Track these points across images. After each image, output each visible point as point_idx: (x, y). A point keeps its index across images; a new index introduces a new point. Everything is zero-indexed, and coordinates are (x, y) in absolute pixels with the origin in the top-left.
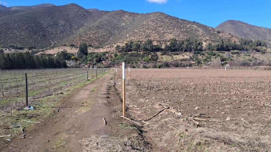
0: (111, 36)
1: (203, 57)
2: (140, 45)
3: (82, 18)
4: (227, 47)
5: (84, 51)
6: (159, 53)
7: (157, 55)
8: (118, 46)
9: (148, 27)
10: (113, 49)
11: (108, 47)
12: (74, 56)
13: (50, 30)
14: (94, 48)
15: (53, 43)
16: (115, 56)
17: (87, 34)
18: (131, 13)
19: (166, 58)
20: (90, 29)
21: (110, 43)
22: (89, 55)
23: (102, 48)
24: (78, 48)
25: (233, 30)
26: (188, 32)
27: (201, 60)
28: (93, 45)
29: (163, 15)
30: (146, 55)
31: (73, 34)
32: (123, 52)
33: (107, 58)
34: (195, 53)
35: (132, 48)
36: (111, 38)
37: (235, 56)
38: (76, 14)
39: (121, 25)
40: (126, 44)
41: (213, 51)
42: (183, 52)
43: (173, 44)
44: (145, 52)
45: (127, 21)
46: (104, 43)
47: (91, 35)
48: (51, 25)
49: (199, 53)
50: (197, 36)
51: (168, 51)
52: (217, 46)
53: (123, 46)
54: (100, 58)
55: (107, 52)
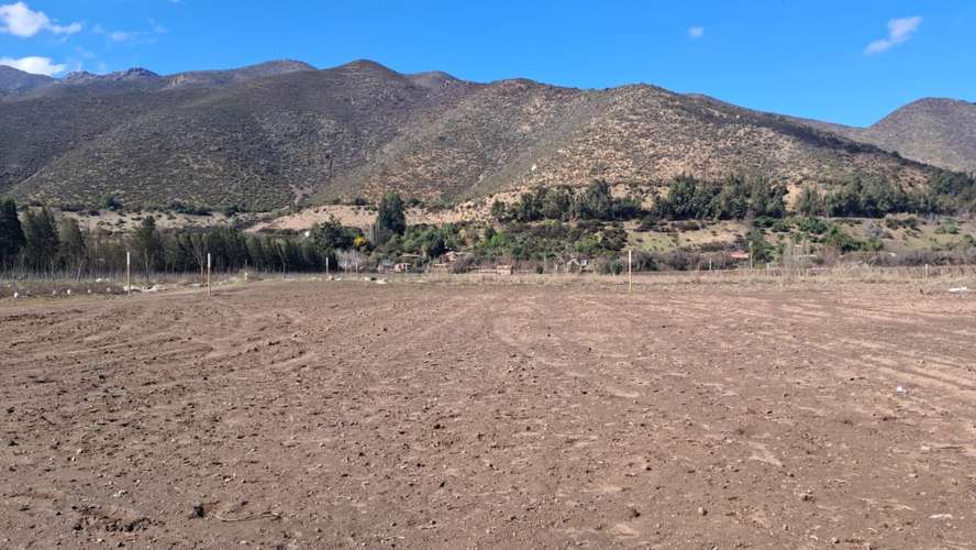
0: (483, 169)
1: (782, 237)
2: (570, 201)
3: (393, 108)
4: (871, 202)
5: (392, 220)
6: (630, 226)
7: (622, 232)
8: (497, 204)
9: (604, 136)
10: (484, 213)
11: (469, 207)
12: (362, 235)
13: (292, 151)
14: (425, 210)
15: (299, 193)
16: (486, 234)
17: (405, 165)
18: (551, 88)
19: (654, 242)
20: (416, 148)
21: (477, 194)
22: (409, 232)
23: (450, 211)
24: (375, 209)
26: (739, 153)
27: (772, 248)
28: (424, 200)
29: (657, 93)
30: (586, 231)
31: (363, 162)
32: (514, 221)
33: (463, 243)
34: (756, 225)
35: (540, 211)
36: (481, 177)
37: (899, 233)
38: (373, 96)
39: (519, 131)
40: (525, 197)
41: (821, 218)
42: (716, 220)
43: (681, 195)
44: (584, 222)
45: (539, 116)
46: (460, 192)
47: (419, 169)
48: (292, 136)
49: (769, 225)
50: (773, 165)
51: (663, 217)
52: (833, 201)
53: (516, 204)
54: (441, 244)
55: (464, 224)
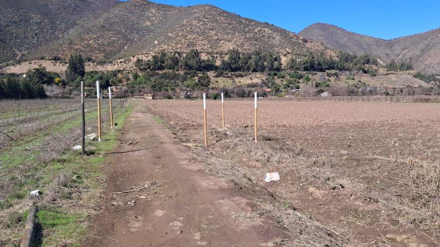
0: (126, 44)
1: (282, 81)
2: (179, 60)
3: (73, 11)
4: (319, 64)
5: (77, 68)
6: (211, 74)
7: (208, 77)
8: (139, 61)
9: (191, 28)
10: (131, 65)
11: (121, 62)
12: (59, 77)
13: (14, 30)
14: (95, 63)
15: (19, 54)
16: (133, 77)
17: (83, 40)
18: (160, 5)
19: (223, 82)
20: (88, 31)
21: (125, 56)
22: (88, 75)
23: (110, 64)
24: (66, 63)
25: (324, 38)
26: (257, 40)
27: (280, 86)
28: (94, 58)
29: (215, 9)
30: (189, 76)
31: (57, 38)
32: (148, 70)
33: (120, 81)
34: (270, 75)
35: (163, 65)
36: (125, 47)
37: (332, 79)
38: (61, 4)
39: (144, 25)
40: (154, 57)
41: (299, 71)
42: (250, 72)
43: (234, 59)
44: (188, 71)
45: (155, 18)
46: (114, 55)
47: (90, 42)
48: (14, 22)
49: (275, 75)
50: (272, 46)
51: (226, 70)
52: (304, 64)
53: (149, 61)
54: (108, 82)
55: (119, 71)
